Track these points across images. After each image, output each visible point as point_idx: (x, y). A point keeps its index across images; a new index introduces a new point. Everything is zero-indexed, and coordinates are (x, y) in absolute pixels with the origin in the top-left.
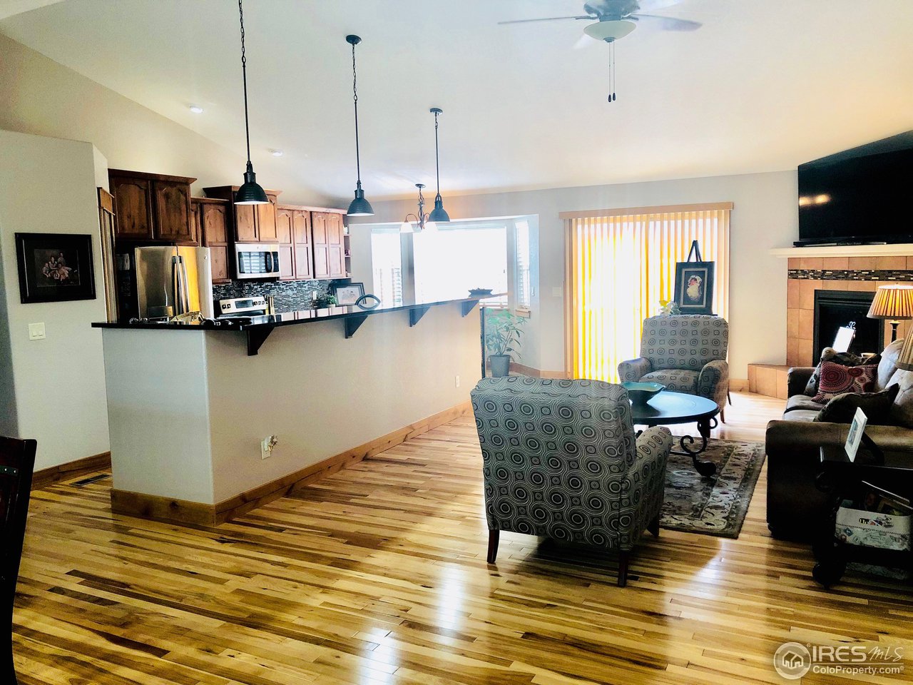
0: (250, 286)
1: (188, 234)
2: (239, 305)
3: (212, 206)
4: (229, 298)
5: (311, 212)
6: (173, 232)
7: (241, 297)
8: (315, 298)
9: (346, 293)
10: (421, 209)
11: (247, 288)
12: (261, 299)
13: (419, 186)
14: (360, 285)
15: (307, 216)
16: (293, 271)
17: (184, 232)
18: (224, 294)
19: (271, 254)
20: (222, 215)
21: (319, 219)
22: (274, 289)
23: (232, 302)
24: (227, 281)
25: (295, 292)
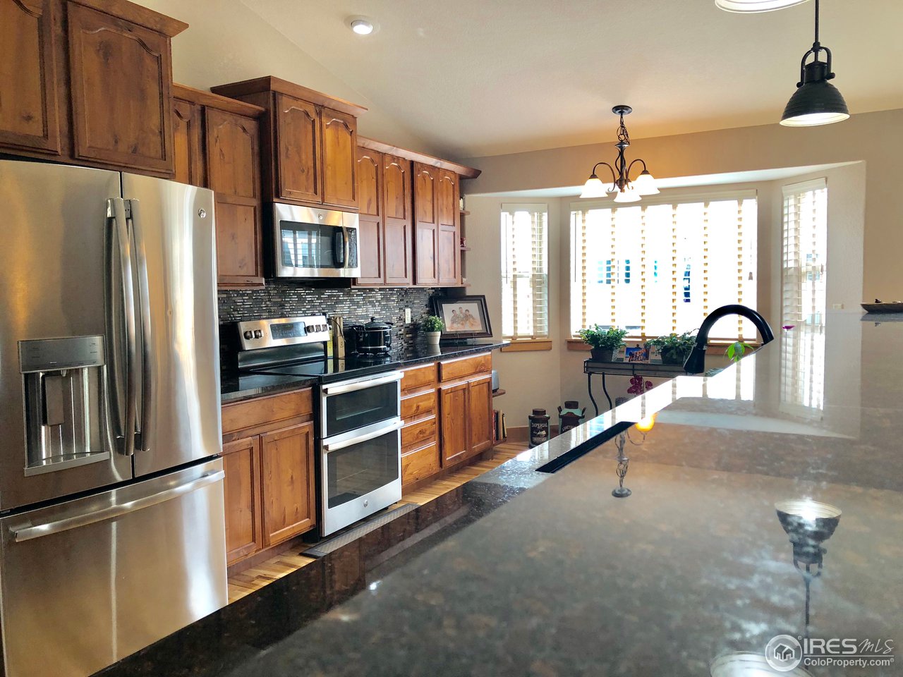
0: (299, 296)
1: (164, 157)
2: (279, 331)
3: (228, 117)
4: (260, 318)
5: (412, 163)
6: (123, 147)
7: (283, 316)
8: (408, 321)
9: (458, 312)
10: (621, 154)
11: (295, 298)
12: (321, 320)
13: (620, 109)
14: (481, 300)
15: (406, 169)
16: (381, 269)
17: (154, 149)
18: (250, 310)
19: (345, 230)
20: (247, 137)
21: (424, 177)
22: (342, 302)
23: (266, 325)
24: (256, 280)
25: (378, 309)
